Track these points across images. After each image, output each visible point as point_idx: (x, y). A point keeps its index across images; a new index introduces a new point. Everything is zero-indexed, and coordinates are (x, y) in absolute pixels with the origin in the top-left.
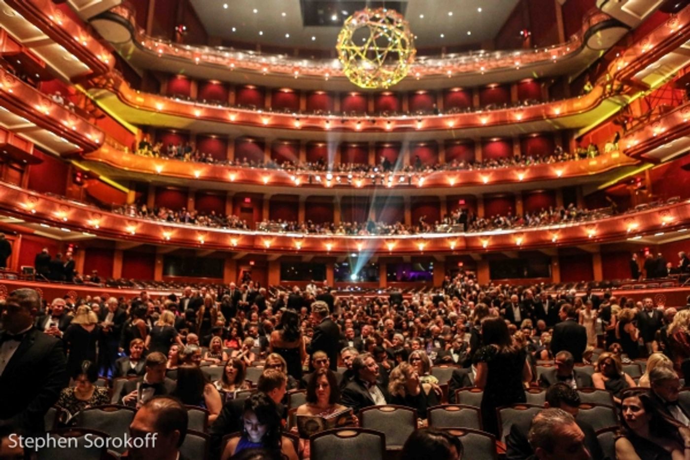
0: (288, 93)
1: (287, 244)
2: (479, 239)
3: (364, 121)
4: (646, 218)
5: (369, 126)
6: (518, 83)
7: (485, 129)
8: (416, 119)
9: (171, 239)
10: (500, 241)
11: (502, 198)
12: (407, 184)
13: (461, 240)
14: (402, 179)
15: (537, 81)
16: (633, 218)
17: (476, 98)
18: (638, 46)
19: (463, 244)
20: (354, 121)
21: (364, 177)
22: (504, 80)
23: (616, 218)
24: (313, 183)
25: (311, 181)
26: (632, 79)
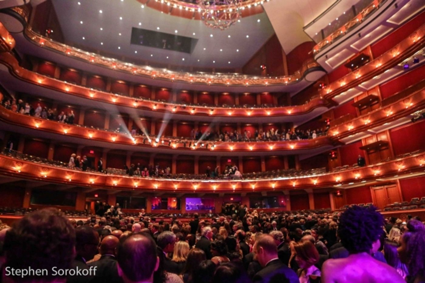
0: (121, 83)
1: (128, 184)
2: (250, 184)
3: (178, 106)
4: (346, 174)
5: (181, 110)
6: (261, 94)
7: (230, 118)
8: (210, 109)
9: (48, 177)
10: (262, 185)
11: (253, 159)
12: (205, 148)
13: (239, 185)
14: (203, 145)
15: (271, 94)
16: (338, 174)
17: (237, 100)
18: (338, 82)
19: (240, 187)
20: (171, 106)
21: (178, 142)
22: (254, 91)
23: (329, 174)
24: (146, 143)
25: (144, 142)
26: (333, 99)
